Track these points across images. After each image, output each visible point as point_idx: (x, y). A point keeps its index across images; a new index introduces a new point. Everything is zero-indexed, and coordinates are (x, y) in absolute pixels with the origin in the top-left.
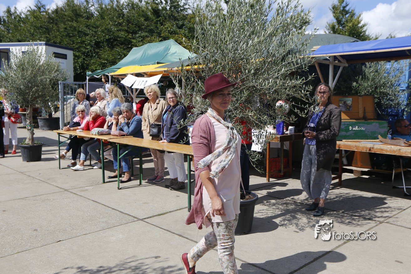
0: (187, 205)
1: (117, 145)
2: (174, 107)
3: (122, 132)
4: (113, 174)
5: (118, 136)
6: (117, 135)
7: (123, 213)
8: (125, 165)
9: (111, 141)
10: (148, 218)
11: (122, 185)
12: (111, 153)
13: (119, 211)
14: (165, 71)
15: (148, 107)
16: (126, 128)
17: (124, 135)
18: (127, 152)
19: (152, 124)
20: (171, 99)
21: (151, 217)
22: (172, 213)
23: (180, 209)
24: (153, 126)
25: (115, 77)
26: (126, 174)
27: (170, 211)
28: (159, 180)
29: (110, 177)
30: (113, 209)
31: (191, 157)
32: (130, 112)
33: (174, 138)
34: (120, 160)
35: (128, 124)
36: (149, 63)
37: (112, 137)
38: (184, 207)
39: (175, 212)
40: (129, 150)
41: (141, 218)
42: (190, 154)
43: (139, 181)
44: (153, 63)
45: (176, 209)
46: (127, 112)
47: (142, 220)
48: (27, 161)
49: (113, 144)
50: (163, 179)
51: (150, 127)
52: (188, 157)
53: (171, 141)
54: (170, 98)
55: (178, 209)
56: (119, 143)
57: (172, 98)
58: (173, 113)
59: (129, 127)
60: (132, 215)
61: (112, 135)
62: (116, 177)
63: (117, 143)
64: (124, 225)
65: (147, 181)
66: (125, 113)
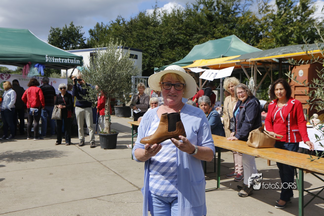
14: (237, 63)
19: (232, 118)
20: (241, 94)
32: (208, 105)
44: (219, 56)
46: (205, 105)
48: (105, 149)
51: (230, 121)
54: (239, 93)
66: (203, 106)
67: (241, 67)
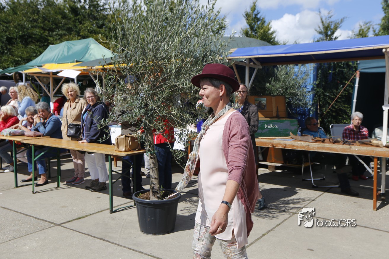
0: (108, 206)
1: (32, 147)
2: (94, 106)
3: (37, 133)
4: (27, 177)
5: (32, 137)
6: (32, 135)
7: (39, 219)
8: (41, 167)
9: (24, 142)
10: (66, 222)
11: (37, 189)
12: (25, 155)
13: (33, 217)
14: (84, 70)
15: (67, 106)
16: (41, 129)
17: (40, 136)
18: (43, 153)
19: (70, 124)
20: (90, 99)
21: (69, 222)
22: (93, 216)
23: (102, 211)
24: (71, 126)
25: (30, 74)
26: (42, 176)
27: (90, 213)
28: (79, 182)
29: (24, 181)
30: (27, 215)
31: (112, 157)
32: (46, 111)
33: (95, 138)
34: (35, 162)
35: (44, 124)
36: (68, 62)
37: (25, 138)
38: (105, 209)
39: (96, 214)
40: (45, 152)
41: (58, 223)
42: (112, 154)
43: (56, 183)
44: (71, 61)
45: (97, 211)
46: (43, 111)
47: (59, 225)
49: (27, 146)
50: (84, 180)
51: (68, 127)
52: (109, 157)
53: (91, 141)
54: (89, 97)
55: (100, 211)
56: (34, 145)
57: (91, 97)
58: (93, 113)
59: (45, 127)
60: (48, 220)
61: (26, 136)
62: (30, 180)
63: (32, 145)
64: (39, 232)
65: (65, 183)
66: (41, 113)
67: (88, 73)
